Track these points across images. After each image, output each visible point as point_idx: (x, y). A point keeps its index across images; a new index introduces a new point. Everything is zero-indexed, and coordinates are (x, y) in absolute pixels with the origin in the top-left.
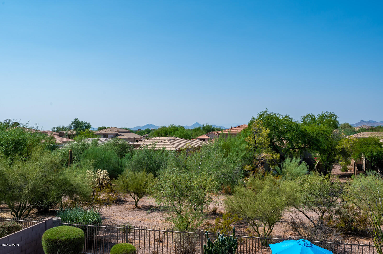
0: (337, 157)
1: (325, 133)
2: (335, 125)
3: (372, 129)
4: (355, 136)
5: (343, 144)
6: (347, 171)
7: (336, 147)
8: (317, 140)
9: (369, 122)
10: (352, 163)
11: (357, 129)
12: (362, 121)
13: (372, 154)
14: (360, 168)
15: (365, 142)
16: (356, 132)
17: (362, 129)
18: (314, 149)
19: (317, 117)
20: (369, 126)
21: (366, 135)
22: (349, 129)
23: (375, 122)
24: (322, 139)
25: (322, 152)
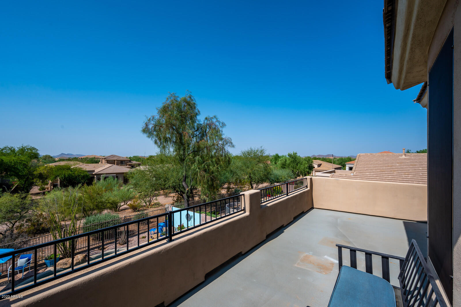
0: (35, 180)
1: (23, 162)
2: (36, 156)
3: (69, 160)
4: (52, 165)
5: (41, 170)
6: (45, 190)
7: (34, 173)
8: (14, 168)
9: (68, 154)
10: (50, 184)
11: (57, 159)
12: (62, 154)
13: (65, 176)
14: (55, 186)
15: (60, 169)
16: (55, 162)
17: (61, 160)
18: (11, 175)
19: (17, 149)
20: (68, 157)
21: (62, 163)
22: (50, 159)
23: (72, 155)
24: (20, 167)
25: (20, 177)
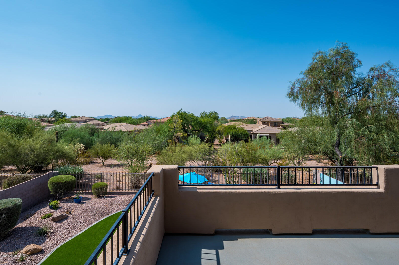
0: (216, 135)
1: (211, 122)
2: (216, 118)
3: (236, 121)
4: (226, 125)
5: (219, 128)
6: (222, 143)
7: (216, 130)
8: (207, 126)
9: (236, 116)
10: (224, 139)
11: (229, 120)
12: (232, 116)
13: (233, 134)
14: (227, 140)
15: (230, 127)
16: (228, 122)
17: (231, 120)
18: (205, 131)
19: (208, 114)
20: (235, 119)
21: (232, 124)
22: (225, 120)
23: (238, 117)
24: (209, 126)
25: (209, 132)
